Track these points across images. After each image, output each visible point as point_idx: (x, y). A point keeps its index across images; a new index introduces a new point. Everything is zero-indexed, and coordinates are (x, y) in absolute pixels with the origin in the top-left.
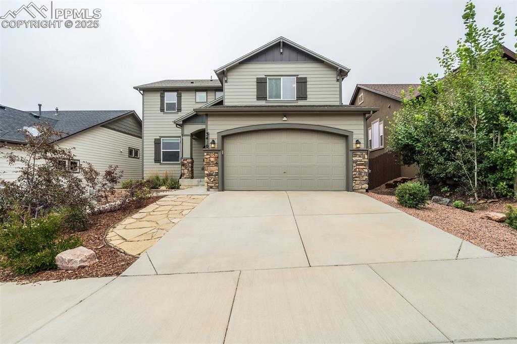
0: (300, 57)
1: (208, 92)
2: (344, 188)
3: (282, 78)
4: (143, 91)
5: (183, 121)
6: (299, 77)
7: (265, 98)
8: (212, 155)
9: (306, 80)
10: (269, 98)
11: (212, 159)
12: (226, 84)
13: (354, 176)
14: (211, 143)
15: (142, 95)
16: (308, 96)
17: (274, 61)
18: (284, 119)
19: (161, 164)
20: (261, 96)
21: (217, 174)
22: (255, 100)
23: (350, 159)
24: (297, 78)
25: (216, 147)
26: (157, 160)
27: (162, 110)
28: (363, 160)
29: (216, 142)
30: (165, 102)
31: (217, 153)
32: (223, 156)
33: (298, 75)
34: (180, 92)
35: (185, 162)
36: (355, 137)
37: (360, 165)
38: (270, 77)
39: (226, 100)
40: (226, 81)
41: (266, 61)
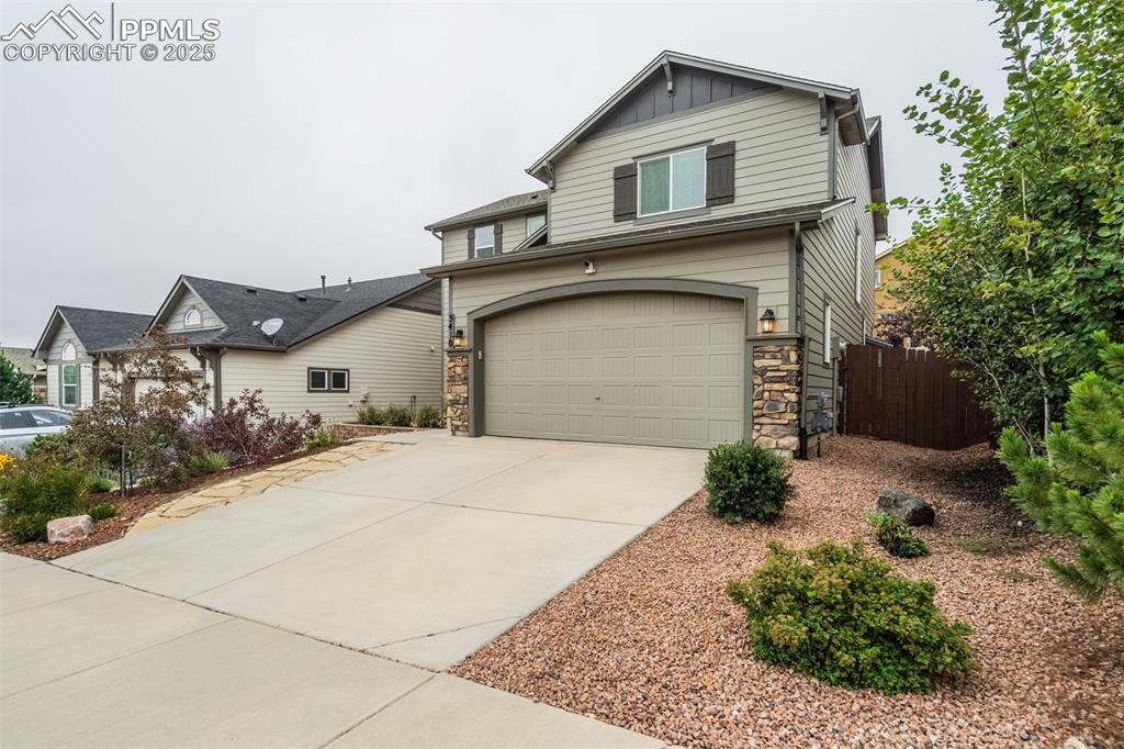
3: (671, 156)
4: (443, 232)
6: (714, 143)
7: (631, 215)
8: (458, 361)
9: (734, 148)
10: (642, 213)
11: (458, 370)
12: (553, 195)
13: (756, 413)
14: (456, 337)
15: (441, 239)
16: (738, 192)
17: (654, 116)
18: (587, 271)
20: (624, 211)
22: (612, 222)
24: (709, 148)
25: (465, 344)
28: (781, 367)
29: (465, 334)
30: (476, 248)
31: (467, 358)
33: (712, 140)
34: (499, 223)
36: (763, 303)
37: (772, 380)
38: (645, 161)
39: (552, 234)
40: (554, 189)
41: (637, 121)
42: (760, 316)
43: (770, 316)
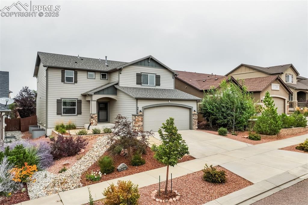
0: (157, 65)
1: (96, 73)
3: (149, 74)
5: (94, 93)
7: (141, 84)
8: (140, 117)
9: (160, 76)
10: (143, 84)
11: (140, 119)
13: (193, 124)
14: (140, 112)
16: (161, 84)
17: (145, 65)
18: (169, 102)
19: (62, 116)
20: (139, 82)
21: (142, 126)
22: (136, 84)
23: (191, 118)
24: (156, 75)
26: (59, 113)
27: (63, 81)
28: (196, 118)
30: (65, 76)
32: (144, 117)
34: (76, 71)
35: (94, 116)
36: (193, 109)
38: (143, 74)
39: (120, 83)
40: (121, 73)
41: (141, 65)
42: (193, 111)
43: (195, 111)
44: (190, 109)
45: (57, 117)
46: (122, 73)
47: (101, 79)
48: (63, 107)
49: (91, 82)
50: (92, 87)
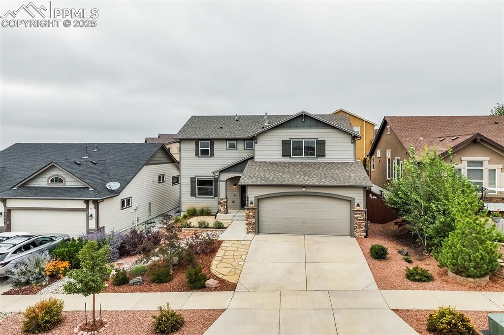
0: (320, 124)
1: (238, 141)
2: (349, 234)
3: (304, 140)
4: (181, 140)
5: (220, 171)
7: (289, 156)
8: (251, 211)
9: (325, 142)
10: (293, 156)
11: (251, 214)
12: (256, 144)
13: (355, 227)
14: (250, 204)
16: (326, 154)
17: (297, 127)
18: (303, 189)
19: (196, 197)
20: (286, 154)
21: (255, 223)
22: (281, 157)
23: (352, 216)
24: (317, 140)
25: (254, 206)
26: (193, 194)
27: (197, 155)
28: (361, 217)
29: (254, 202)
30: (200, 148)
31: (255, 210)
32: (258, 211)
33: (318, 138)
34: (212, 141)
35: (222, 201)
36: (356, 202)
37: (359, 220)
38: (293, 140)
39: (256, 157)
40: (256, 143)
41: (290, 127)
42: (356, 205)
43: (358, 205)
44: (350, 201)
45: (191, 199)
46: (258, 142)
47: (245, 149)
48: (197, 187)
49: (233, 154)
50: (226, 163)
